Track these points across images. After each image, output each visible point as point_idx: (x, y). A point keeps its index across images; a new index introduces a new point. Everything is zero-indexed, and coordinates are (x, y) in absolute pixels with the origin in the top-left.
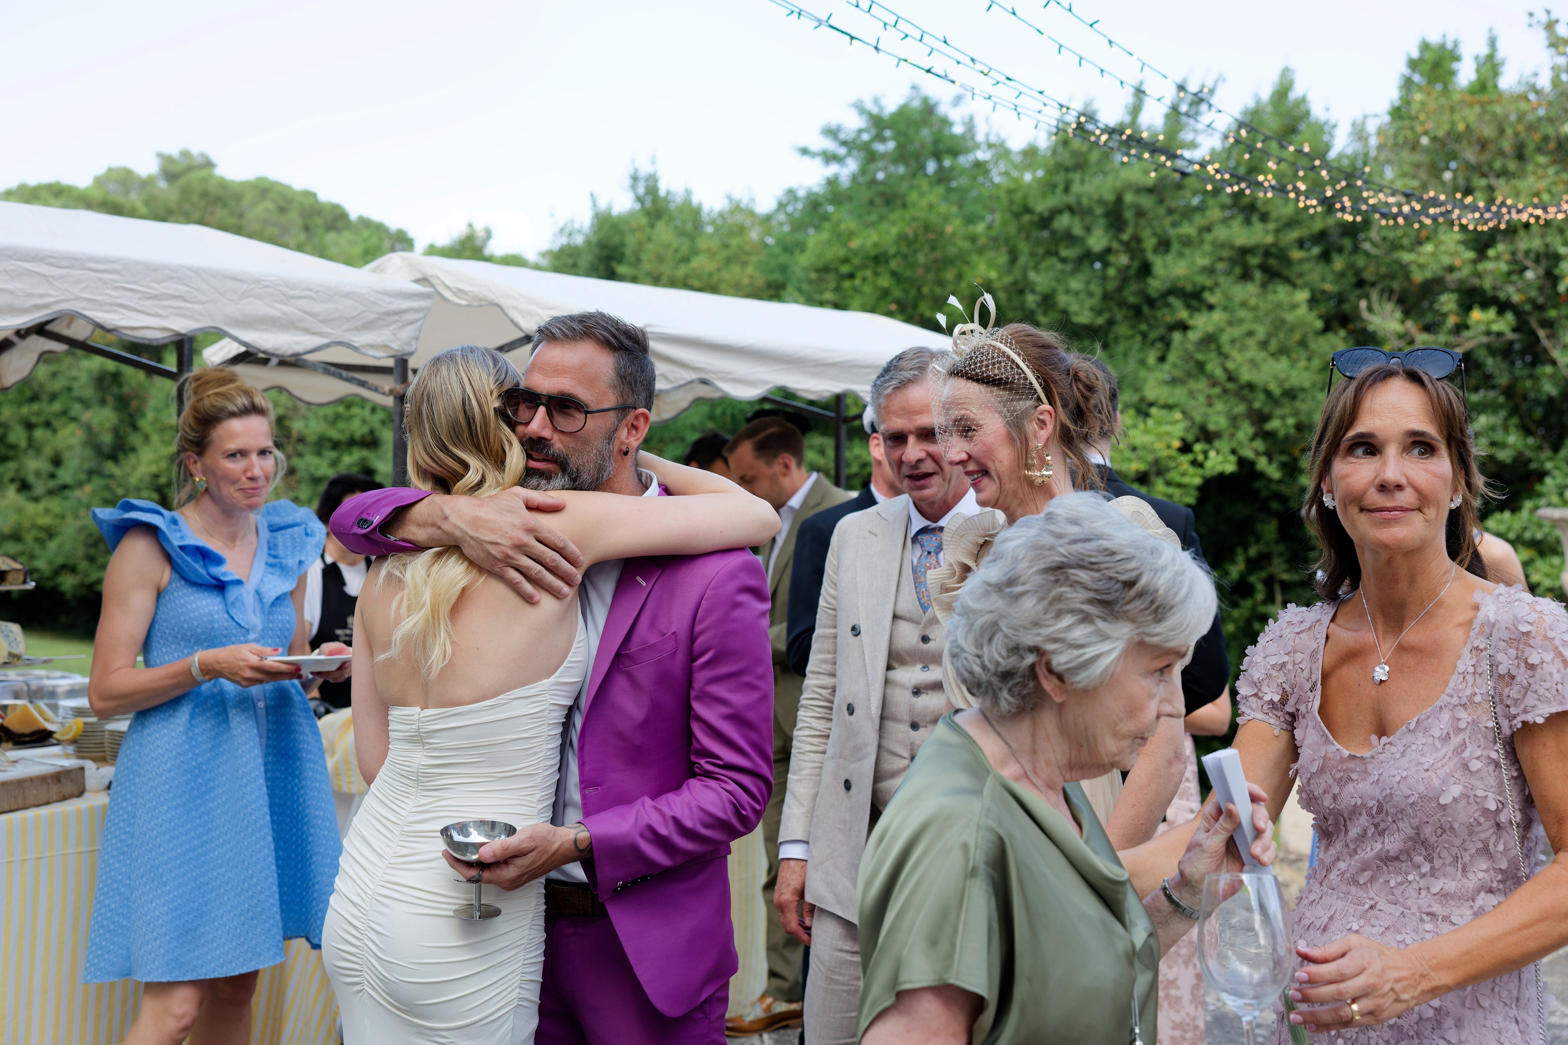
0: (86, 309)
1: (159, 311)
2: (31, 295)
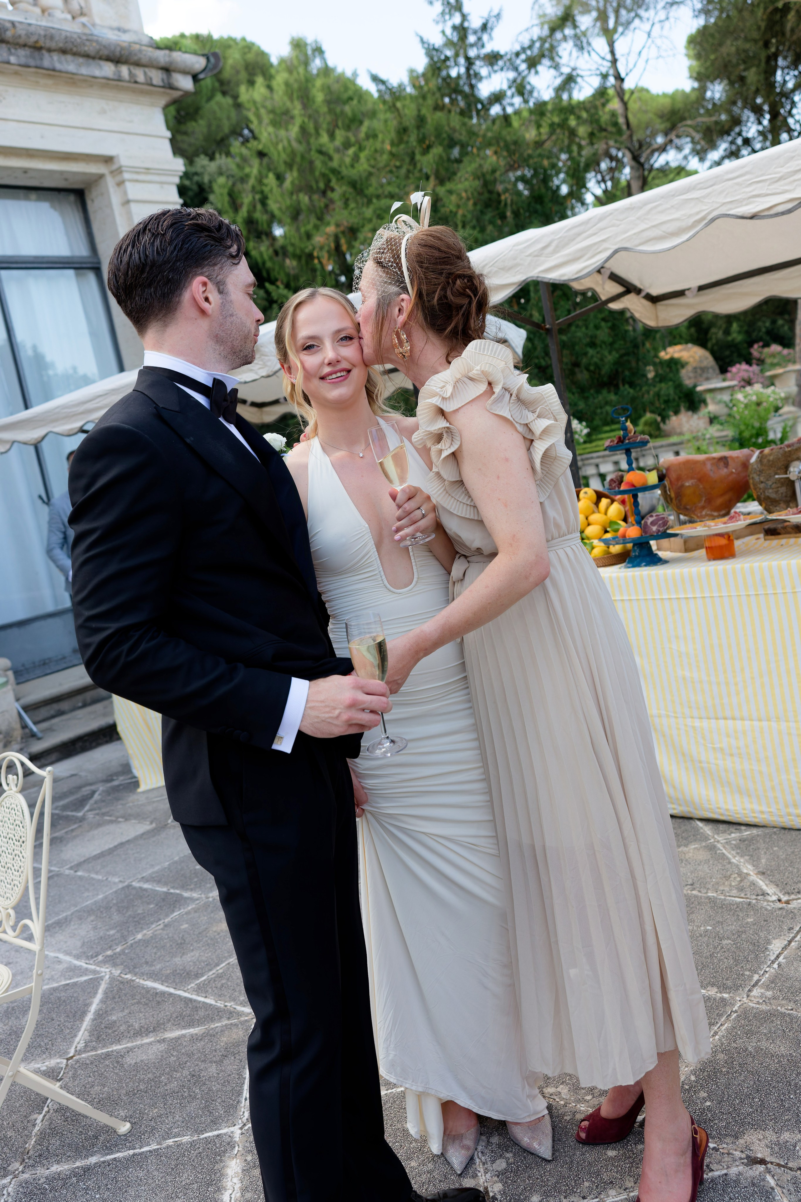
0: (731, 209)
1: (786, 188)
2: (690, 216)
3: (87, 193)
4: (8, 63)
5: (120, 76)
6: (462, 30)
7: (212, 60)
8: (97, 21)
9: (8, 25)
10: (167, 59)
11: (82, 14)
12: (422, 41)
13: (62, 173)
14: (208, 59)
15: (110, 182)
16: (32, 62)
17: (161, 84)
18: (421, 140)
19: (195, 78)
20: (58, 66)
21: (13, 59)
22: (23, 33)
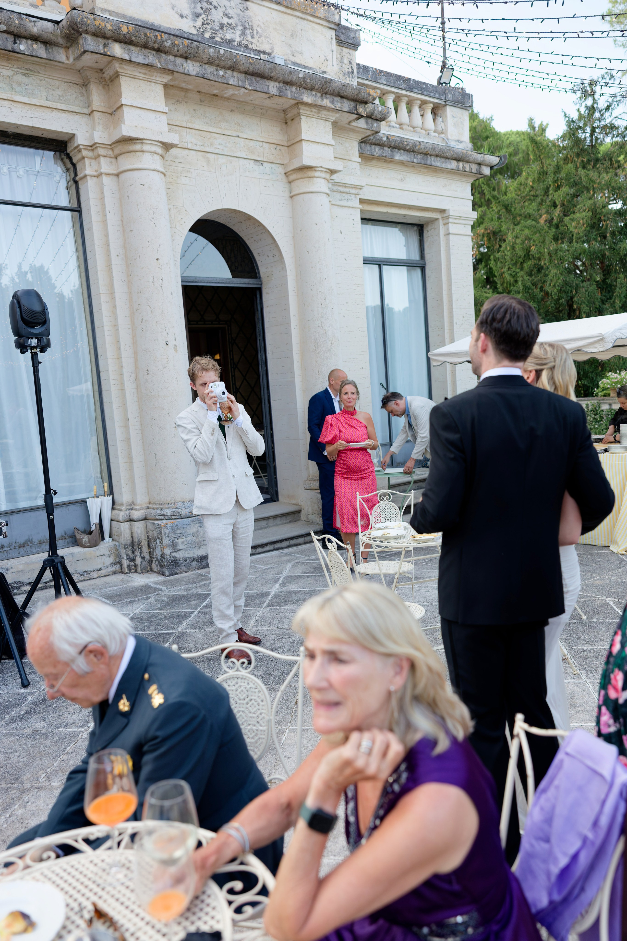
3: (425, 226)
4: (413, 162)
5: (458, 168)
6: (592, 109)
7: (503, 159)
8: (450, 137)
9: (418, 143)
10: (482, 159)
11: (442, 133)
12: (566, 116)
13: (420, 217)
14: (501, 159)
15: (441, 222)
16: (423, 162)
17: (476, 172)
18: (555, 181)
19: (492, 168)
20: (433, 163)
21: (415, 161)
22: (422, 147)
